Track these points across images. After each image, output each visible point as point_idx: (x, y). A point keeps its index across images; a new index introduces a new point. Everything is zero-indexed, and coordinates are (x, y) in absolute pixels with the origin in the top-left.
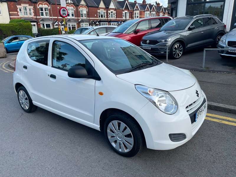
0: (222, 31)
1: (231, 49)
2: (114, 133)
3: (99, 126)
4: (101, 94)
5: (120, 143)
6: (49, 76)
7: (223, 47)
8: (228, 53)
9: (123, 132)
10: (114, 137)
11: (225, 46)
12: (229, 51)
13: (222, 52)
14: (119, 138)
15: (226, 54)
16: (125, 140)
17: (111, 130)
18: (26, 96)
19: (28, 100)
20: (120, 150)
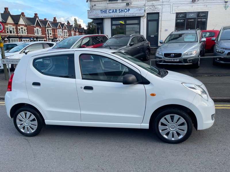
0: (148, 46)
2: (166, 126)
3: (148, 125)
4: (153, 95)
5: (173, 133)
6: (82, 88)
7: (161, 58)
8: (165, 62)
9: (176, 123)
10: (167, 129)
11: (162, 57)
12: (166, 60)
14: (172, 129)
15: (163, 63)
16: (179, 129)
17: (163, 124)
18: (33, 117)
19: (35, 120)
20: (173, 139)
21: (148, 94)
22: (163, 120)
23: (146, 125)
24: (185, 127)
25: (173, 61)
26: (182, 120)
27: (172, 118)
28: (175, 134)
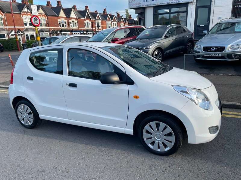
1: (206, 53)
2: (151, 134)
3: (133, 130)
4: (136, 97)
5: (158, 143)
6: (67, 85)
7: (199, 52)
8: (204, 57)
9: (162, 132)
10: (152, 138)
12: (205, 55)
13: (199, 56)
14: (157, 138)
16: (165, 140)
17: (148, 132)
18: (29, 110)
19: (31, 114)
20: (159, 150)
21: (132, 96)
22: (147, 127)
23: (130, 131)
24: (173, 138)
25: (213, 55)
26: (169, 130)
27: (158, 126)
28: (162, 145)
